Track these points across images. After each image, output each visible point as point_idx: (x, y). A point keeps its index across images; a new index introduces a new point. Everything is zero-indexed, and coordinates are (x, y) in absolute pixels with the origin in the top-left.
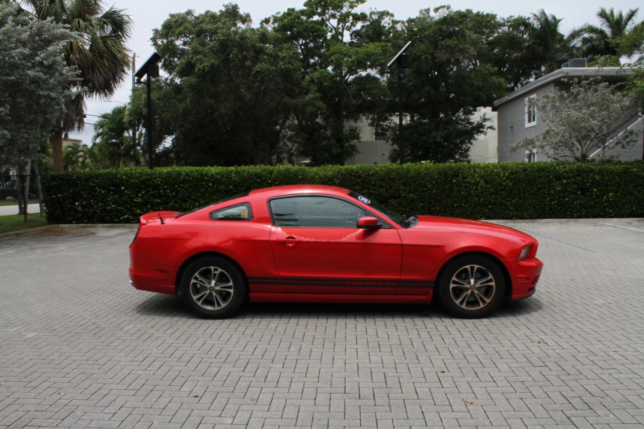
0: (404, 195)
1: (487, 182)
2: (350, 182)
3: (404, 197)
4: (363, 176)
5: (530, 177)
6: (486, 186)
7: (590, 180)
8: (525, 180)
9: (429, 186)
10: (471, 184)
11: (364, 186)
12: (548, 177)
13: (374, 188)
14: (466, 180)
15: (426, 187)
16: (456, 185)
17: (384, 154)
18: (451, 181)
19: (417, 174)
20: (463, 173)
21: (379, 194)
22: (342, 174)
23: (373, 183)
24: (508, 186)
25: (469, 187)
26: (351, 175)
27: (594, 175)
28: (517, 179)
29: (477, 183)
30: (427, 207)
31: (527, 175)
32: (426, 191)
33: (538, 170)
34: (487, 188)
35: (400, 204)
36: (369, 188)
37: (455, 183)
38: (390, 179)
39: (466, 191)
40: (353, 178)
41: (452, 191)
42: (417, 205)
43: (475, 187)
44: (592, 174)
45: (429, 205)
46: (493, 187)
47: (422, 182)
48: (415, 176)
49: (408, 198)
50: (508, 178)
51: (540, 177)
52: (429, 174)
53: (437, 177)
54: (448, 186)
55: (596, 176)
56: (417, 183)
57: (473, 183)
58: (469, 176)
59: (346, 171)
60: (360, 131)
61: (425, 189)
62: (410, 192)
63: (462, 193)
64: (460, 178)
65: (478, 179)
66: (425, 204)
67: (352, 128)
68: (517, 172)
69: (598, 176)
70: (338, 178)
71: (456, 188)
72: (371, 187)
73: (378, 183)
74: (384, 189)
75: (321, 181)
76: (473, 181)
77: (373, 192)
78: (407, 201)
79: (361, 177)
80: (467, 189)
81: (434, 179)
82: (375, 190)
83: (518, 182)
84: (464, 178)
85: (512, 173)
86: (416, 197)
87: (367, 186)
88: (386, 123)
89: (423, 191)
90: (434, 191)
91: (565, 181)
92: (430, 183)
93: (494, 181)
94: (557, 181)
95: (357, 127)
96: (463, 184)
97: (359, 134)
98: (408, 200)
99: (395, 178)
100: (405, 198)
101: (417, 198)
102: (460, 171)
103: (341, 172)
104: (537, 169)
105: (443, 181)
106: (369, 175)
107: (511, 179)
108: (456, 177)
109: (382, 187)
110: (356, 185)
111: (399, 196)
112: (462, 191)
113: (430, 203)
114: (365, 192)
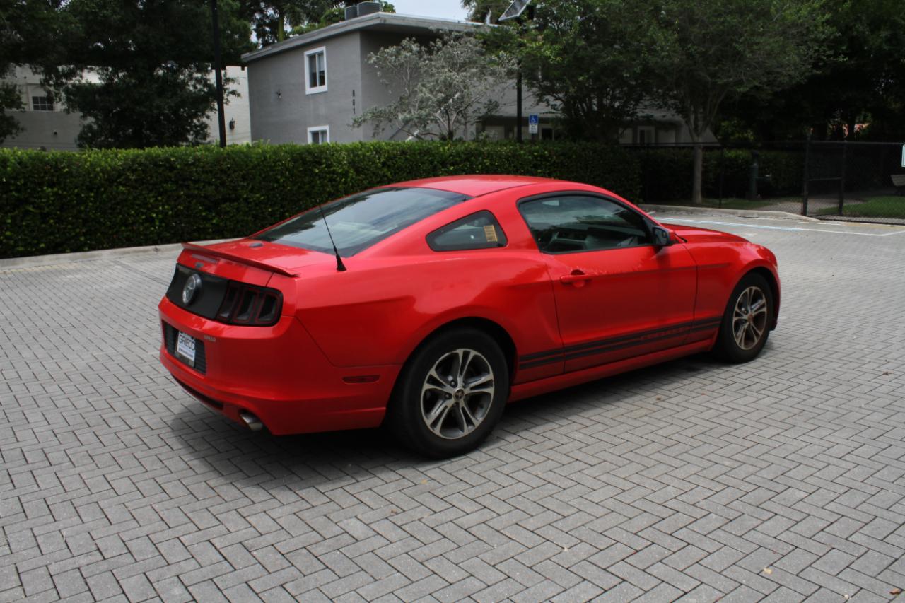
0: (245, 196)
1: (358, 171)
2: (157, 178)
3: (244, 199)
4: (178, 166)
5: (411, 163)
6: (358, 178)
7: (480, 166)
8: (406, 167)
9: (282, 180)
10: (337, 174)
11: (180, 182)
12: (432, 162)
13: (197, 186)
14: (332, 169)
15: (277, 181)
16: (317, 178)
17: (55, 133)
18: (311, 171)
19: (262, 161)
20: (326, 158)
21: (206, 197)
22: (140, 164)
23: (195, 177)
24: (387, 176)
25: (335, 180)
26: (156, 165)
27: (483, 159)
28: (396, 166)
29: (346, 174)
30: (278, 213)
31: (406, 159)
32: (277, 188)
33: (420, 154)
34: (359, 180)
35: (238, 210)
36: (188, 187)
37: (317, 174)
38: (222, 171)
39: (332, 186)
40: (160, 170)
41: (313, 187)
42: (264, 210)
43: (344, 179)
44: (481, 158)
45: (282, 210)
46: (367, 179)
47: (271, 173)
48: (259, 165)
49: (251, 200)
50: (384, 164)
51: (423, 163)
52: (280, 161)
53: (291, 165)
54: (307, 179)
55: (485, 161)
56: (263, 175)
57: (341, 173)
58: (334, 164)
59: (146, 158)
60: (20, 92)
61: (276, 185)
62: (252, 190)
63: (328, 190)
64: (324, 166)
65: (346, 167)
66: (277, 208)
67: (5, 87)
68: (395, 156)
69: (487, 161)
70: (133, 171)
71: (318, 182)
72: (192, 185)
73: (203, 176)
74: (214, 187)
75: (106, 176)
76: (341, 170)
77: (196, 192)
78: (250, 205)
79: (175, 168)
80: (334, 183)
81: (287, 169)
82: (198, 189)
83: (397, 171)
84: (329, 166)
85: (389, 158)
86: (262, 198)
87: (186, 183)
88: (72, 82)
89: (273, 189)
90: (289, 188)
91: (452, 168)
92: (282, 175)
93: (368, 170)
94: (443, 167)
95: (15, 86)
96: (328, 176)
97: (19, 98)
98: (250, 203)
99: (229, 168)
100: (246, 199)
101: (264, 199)
102: (322, 156)
103: (138, 160)
104: (419, 151)
105: (300, 171)
106: (187, 165)
107: (389, 167)
108: (317, 165)
109: (210, 184)
110: (166, 182)
111: (236, 199)
112: (327, 185)
113: (282, 207)
114: (182, 193)
